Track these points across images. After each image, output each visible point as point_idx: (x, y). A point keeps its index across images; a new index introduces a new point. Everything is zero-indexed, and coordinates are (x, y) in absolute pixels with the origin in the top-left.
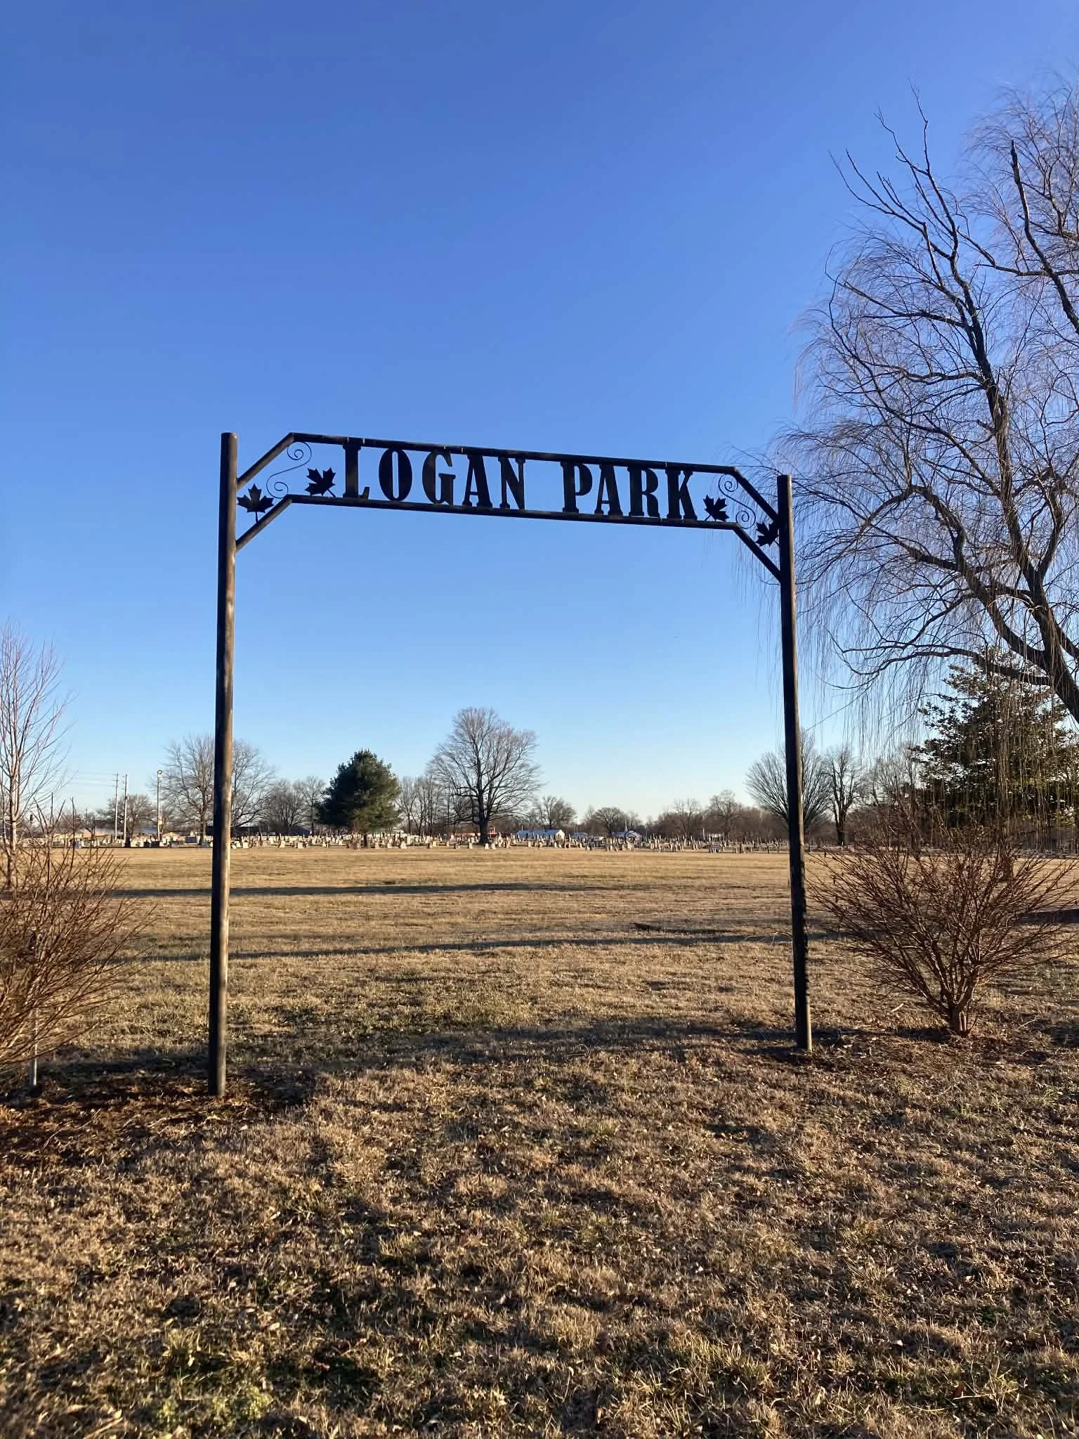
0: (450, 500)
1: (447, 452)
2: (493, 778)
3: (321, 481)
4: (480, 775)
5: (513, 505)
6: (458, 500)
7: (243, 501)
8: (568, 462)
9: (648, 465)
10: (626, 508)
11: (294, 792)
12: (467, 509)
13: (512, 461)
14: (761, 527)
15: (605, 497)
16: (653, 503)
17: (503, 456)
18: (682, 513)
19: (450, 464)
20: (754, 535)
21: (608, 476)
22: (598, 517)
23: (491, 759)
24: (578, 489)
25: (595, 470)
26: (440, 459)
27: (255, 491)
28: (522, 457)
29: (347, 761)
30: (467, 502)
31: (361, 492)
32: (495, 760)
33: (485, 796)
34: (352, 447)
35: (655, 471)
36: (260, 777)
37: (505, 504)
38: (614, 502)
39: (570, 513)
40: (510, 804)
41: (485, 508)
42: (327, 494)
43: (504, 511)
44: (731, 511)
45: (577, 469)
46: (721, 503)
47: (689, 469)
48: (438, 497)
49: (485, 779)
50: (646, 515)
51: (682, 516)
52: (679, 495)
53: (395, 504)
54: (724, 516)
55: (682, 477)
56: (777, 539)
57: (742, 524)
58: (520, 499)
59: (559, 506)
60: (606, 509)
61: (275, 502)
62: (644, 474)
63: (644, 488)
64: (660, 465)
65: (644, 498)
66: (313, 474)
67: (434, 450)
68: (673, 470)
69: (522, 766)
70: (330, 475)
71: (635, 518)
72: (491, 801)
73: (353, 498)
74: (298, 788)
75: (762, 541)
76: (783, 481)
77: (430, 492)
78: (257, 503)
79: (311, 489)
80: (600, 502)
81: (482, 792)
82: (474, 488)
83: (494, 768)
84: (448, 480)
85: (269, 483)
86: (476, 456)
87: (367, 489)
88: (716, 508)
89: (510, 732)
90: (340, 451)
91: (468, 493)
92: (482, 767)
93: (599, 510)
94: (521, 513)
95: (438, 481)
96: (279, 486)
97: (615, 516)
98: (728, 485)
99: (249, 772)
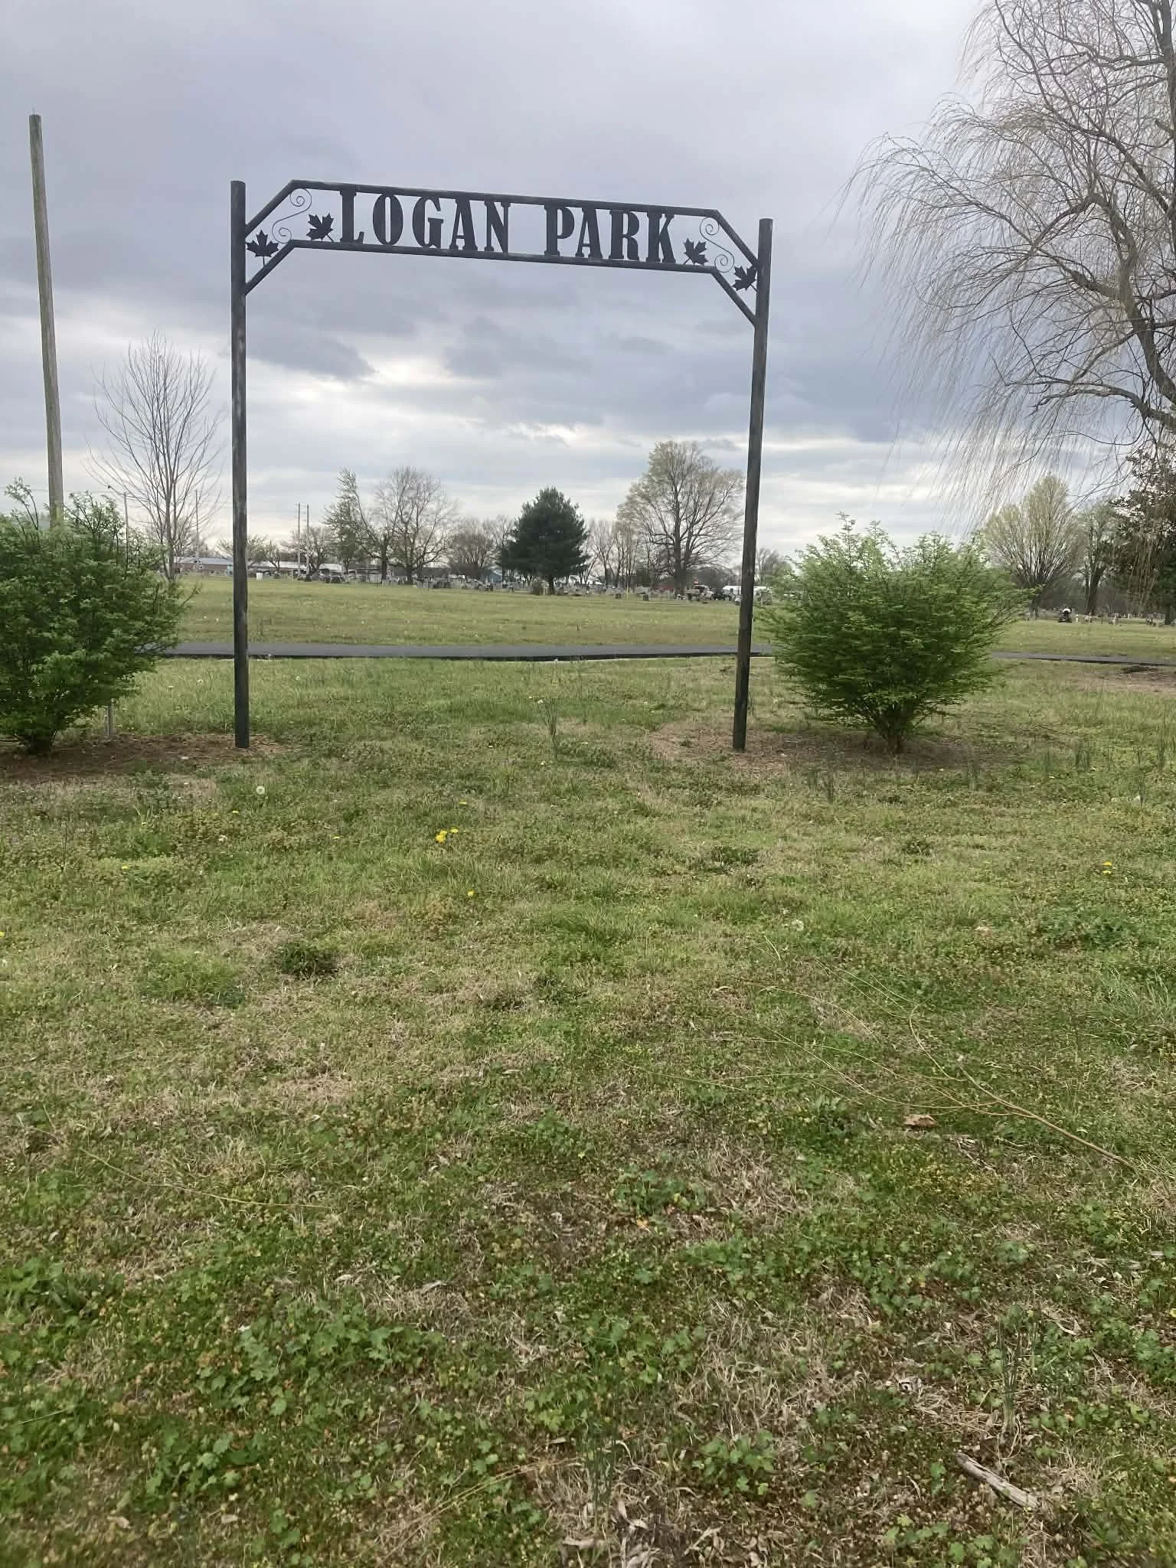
0: (438, 244)
1: (435, 196)
2: (693, 524)
3: (321, 227)
4: (678, 521)
5: (498, 249)
6: (445, 243)
7: (252, 247)
8: (552, 206)
9: (629, 208)
10: (606, 251)
11: (483, 532)
12: (453, 252)
13: (498, 205)
14: (739, 272)
15: (587, 240)
16: (633, 247)
17: (489, 200)
18: (661, 256)
19: (439, 209)
20: (731, 279)
21: (590, 219)
22: (579, 260)
23: (691, 503)
24: (560, 233)
25: (578, 214)
26: (429, 204)
27: (262, 237)
28: (506, 201)
29: (532, 498)
30: (454, 245)
31: (356, 237)
32: (696, 504)
33: (683, 543)
34: (348, 192)
35: (637, 214)
36: (442, 513)
37: (489, 247)
38: (595, 244)
39: (552, 256)
40: (710, 554)
41: (470, 251)
42: (326, 239)
43: (489, 254)
44: (711, 256)
45: (560, 212)
46: (702, 247)
47: (671, 212)
48: (427, 241)
49: (684, 525)
50: (626, 258)
51: (661, 259)
52: (659, 238)
53: (387, 248)
54: (703, 260)
55: (663, 220)
56: (755, 284)
57: (719, 267)
58: (504, 243)
59: (541, 249)
60: (586, 251)
61: (280, 247)
62: (626, 217)
63: (625, 232)
64: (641, 208)
65: (625, 241)
66: (314, 220)
67: (424, 195)
68: (654, 212)
69: (725, 512)
70: (328, 220)
71: (615, 261)
72: (689, 551)
73: (350, 242)
74: (488, 527)
75: (738, 285)
76: (765, 226)
77: (419, 237)
78: (263, 248)
79: (312, 234)
80: (581, 245)
81: (679, 540)
82: (461, 232)
83: (695, 513)
84: (436, 224)
85: (274, 229)
86: (463, 200)
87: (362, 234)
88: (695, 251)
89: (714, 472)
90: (337, 197)
91: (455, 237)
92: (681, 511)
93: (579, 253)
94: (505, 256)
95: (427, 225)
96: (283, 232)
97: (596, 259)
98: (709, 229)
99: (431, 506)
